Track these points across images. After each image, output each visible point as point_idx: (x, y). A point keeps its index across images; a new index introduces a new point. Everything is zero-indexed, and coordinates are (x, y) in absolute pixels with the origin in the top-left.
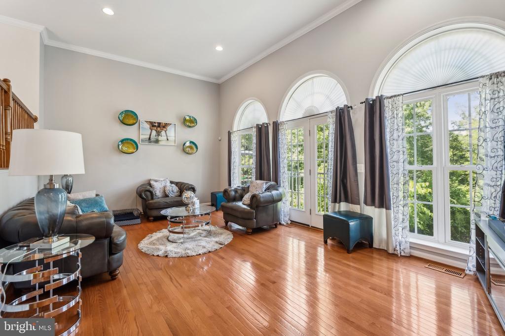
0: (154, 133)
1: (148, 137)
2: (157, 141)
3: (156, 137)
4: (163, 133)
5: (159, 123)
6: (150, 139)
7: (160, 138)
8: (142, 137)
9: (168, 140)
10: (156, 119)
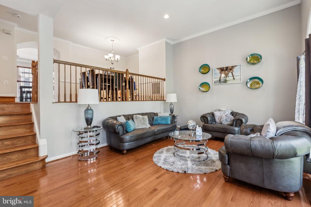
0: (223, 75)
1: (219, 79)
2: (225, 81)
3: (225, 79)
4: (230, 74)
5: (227, 68)
6: (220, 80)
7: (228, 79)
8: (214, 80)
9: (234, 79)
10: (224, 65)
